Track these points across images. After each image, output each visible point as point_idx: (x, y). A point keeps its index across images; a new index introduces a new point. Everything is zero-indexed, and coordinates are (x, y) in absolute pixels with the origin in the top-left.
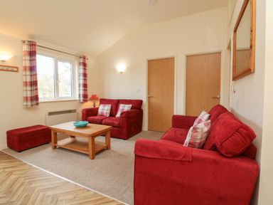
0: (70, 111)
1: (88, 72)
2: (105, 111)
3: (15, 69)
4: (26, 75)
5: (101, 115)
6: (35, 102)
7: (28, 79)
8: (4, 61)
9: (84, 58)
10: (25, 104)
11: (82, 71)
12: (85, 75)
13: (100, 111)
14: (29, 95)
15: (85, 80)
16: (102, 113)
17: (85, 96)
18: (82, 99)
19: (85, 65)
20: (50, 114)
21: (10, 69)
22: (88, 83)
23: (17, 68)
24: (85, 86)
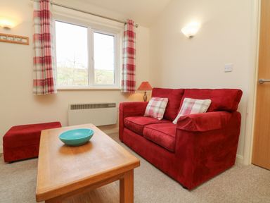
0: (106, 106)
1: (136, 46)
2: (156, 110)
3: (24, 41)
4: (35, 48)
5: (149, 116)
6: (47, 89)
7: (38, 54)
8: (7, 28)
9: (131, 23)
10: (35, 90)
11: (126, 45)
12: (131, 51)
13: (148, 108)
14: (39, 78)
15: (131, 58)
16: (151, 111)
17: (131, 84)
18: (125, 87)
19: (131, 34)
20: (74, 107)
21: (16, 40)
22: (137, 63)
23: (27, 38)
24: (131, 68)
